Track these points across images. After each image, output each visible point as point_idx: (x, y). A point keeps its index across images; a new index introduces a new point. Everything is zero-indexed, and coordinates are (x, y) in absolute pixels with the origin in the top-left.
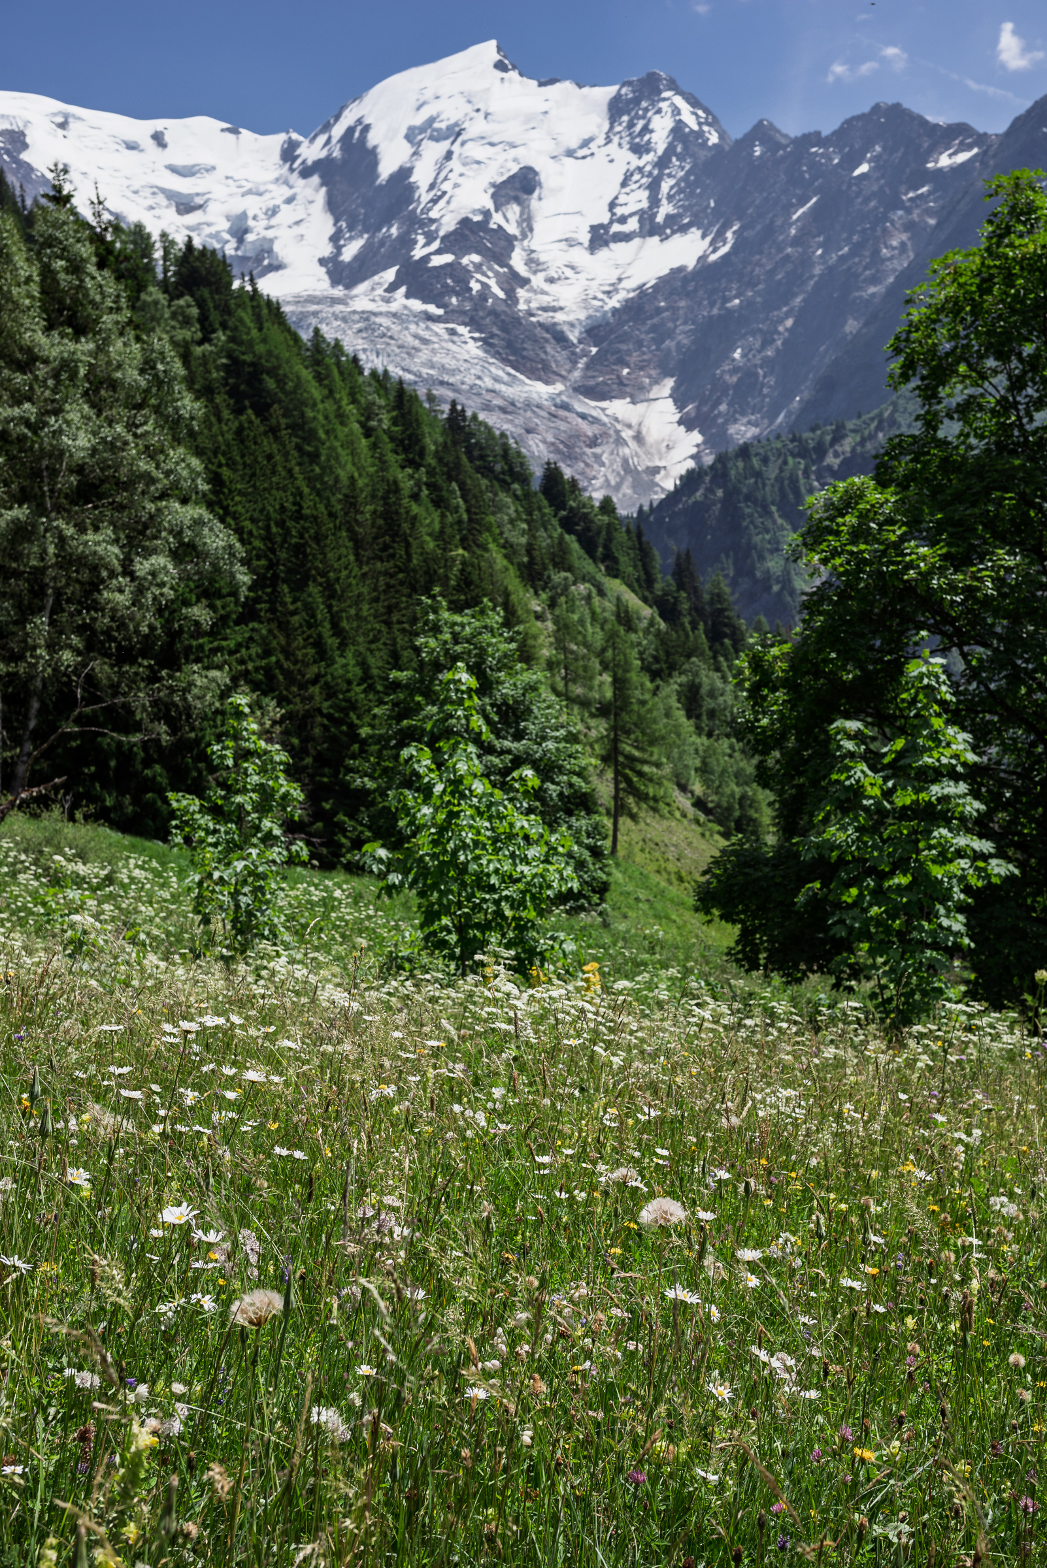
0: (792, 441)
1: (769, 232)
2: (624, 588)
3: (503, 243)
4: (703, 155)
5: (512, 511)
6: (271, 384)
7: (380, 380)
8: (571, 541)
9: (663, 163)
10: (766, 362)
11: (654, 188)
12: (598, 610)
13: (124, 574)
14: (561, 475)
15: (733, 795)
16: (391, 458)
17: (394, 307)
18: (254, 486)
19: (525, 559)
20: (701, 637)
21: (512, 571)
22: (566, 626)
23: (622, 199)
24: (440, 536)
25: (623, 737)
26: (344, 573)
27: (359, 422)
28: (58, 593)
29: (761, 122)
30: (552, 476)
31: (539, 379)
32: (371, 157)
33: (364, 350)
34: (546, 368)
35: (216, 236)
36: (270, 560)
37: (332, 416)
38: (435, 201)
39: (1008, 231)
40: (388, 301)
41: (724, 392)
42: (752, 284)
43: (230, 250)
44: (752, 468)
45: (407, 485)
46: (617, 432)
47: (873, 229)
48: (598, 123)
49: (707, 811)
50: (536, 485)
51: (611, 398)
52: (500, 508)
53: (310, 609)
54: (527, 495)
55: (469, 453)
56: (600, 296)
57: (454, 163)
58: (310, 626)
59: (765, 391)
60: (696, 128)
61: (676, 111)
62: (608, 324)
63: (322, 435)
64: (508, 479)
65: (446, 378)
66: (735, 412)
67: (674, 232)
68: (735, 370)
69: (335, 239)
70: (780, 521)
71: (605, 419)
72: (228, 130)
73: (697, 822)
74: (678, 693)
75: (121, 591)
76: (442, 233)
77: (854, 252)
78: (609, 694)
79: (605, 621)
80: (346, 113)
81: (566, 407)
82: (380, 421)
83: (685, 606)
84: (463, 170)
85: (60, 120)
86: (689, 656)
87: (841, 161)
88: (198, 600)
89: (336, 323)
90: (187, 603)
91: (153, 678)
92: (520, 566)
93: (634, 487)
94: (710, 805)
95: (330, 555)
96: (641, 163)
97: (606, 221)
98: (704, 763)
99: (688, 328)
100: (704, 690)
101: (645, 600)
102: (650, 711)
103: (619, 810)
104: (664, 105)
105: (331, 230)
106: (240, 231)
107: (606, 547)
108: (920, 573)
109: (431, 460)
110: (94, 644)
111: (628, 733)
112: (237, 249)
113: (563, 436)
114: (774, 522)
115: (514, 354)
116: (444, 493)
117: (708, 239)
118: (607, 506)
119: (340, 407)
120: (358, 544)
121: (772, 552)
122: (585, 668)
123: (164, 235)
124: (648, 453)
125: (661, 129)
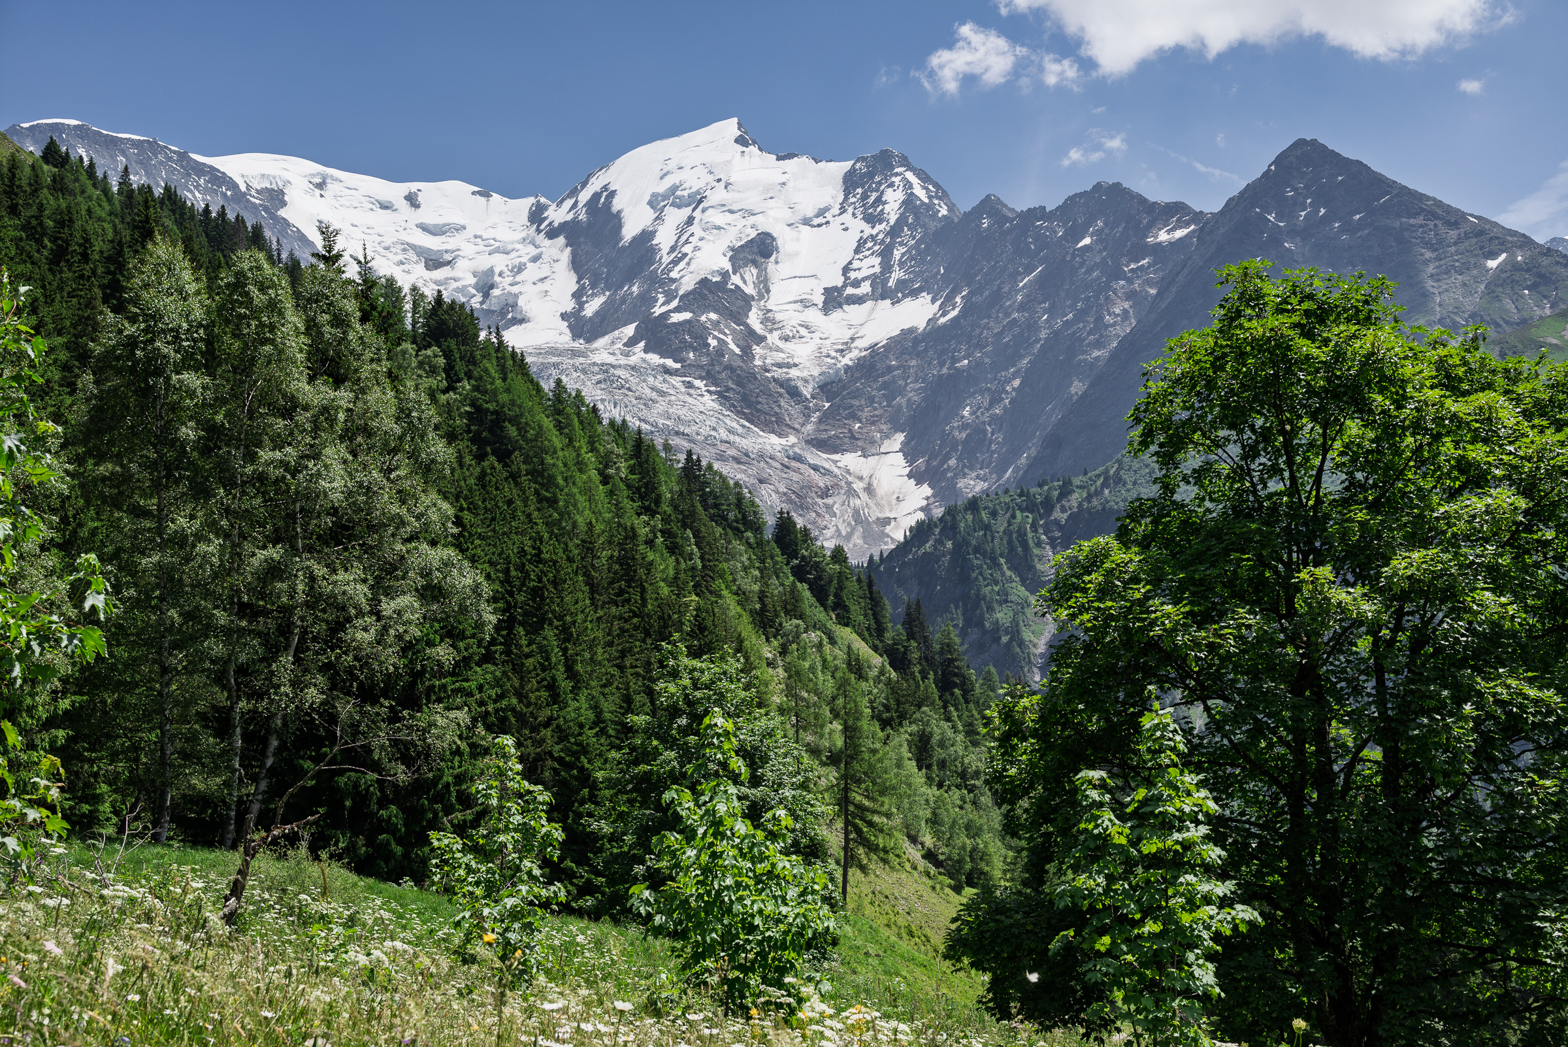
0: (1020, 495)
1: (997, 298)
2: (854, 636)
3: (740, 303)
4: (933, 225)
5: (744, 558)
6: (512, 431)
7: (619, 429)
8: (804, 589)
9: (895, 231)
10: (994, 419)
11: (886, 254)
12: (829, 658)
13: (371, 613)
14: (795, 524)
15: (963, 847)
16: (627, 504)
17: (633, 360)
18: (494, 530)
19: (758, 606)
20: (930, 686)
21: (746, 618)
22: (798, 673)
23: (856, 264)
24: (674, 582)
25: (853, 787)
26: (580, 617)
27: (598, 470)
28: (304, 632)
29: (988, 196)
30: (785, 525)
31: (773, 432)
32: (616, 221)
33: (603, 401)
34: (780, 421)
35: (461, 290)
36: (508, 603)
37: (570, 464)
38: (675, 262)
39: (1239, 314)
40: (627, 355)
41: (954, 448)
42: (980, 346)
43: (475, 302)
44: (981, 520)
45: (643, 531)
46: (849, 484)
47: (1097, 297)
48: (833, 194)
49: (938, 864)
50: (768, 534)
51: (843, 451)
52: (732, 556)
53: (544, 652)
54: (760, 544)
55: (703, 501)
56: (833, 354)
57: (695, 228)
58: (544, 669)
59: (993, 447)
60: (926, 200)
61: (908, 185)
62: (840, 380)
63: (560, 481)
64: (741, 526)
65: (682, 429)
66: (964, 466)
67: (905, 296)
68: (964, 427)
69: (577, 295)
70: (1008, 573)
71: (836, 471)
72: (479, 193)
73: (928, 874)
74: (909, 743)
75: (365, 630)
76: (681, 293)
77: (1077, 319)
78: (840, 743)
79: (836, 668)
80: (593, 180)
81: (798, 458)
82: (618, 469)
83: (916, 655)
84: (703, 234)
85: (318, 180)
86: (919, 706)
87: (1065, 233)
88: (442, 640)
89: (575, 375)
90: (431, 644)
91: (394, 718)
92: (752, 612)
93: (864, 538)
94: (941, 857)
95: (567, 599)
96: (874, 232)
97: (840, 285)
98: (934, 814)
99: (918, 386)
100: (936, 738)
101: (875, 648)
102: (880, 760)
103: (849, 860)
104: (896, 180)
105: (574, 287)
106: (486, 287)
107: (837, 595)
108: (1165, 630)
109: (666, 508)
110: (338, 682)
111: (859, 782)
112: (482, 303)
113: (795, 487)
114: (1003, 574)
115: (748, 407)
116: (679, 540)
117: (938, 303)
118: (838, 555)
119: (579, 455)
120: (593, 588)
121: (1000, 603)
122: (817, 716)
123: (414, 289)
124: (878, 504)
125: (893, 200)
